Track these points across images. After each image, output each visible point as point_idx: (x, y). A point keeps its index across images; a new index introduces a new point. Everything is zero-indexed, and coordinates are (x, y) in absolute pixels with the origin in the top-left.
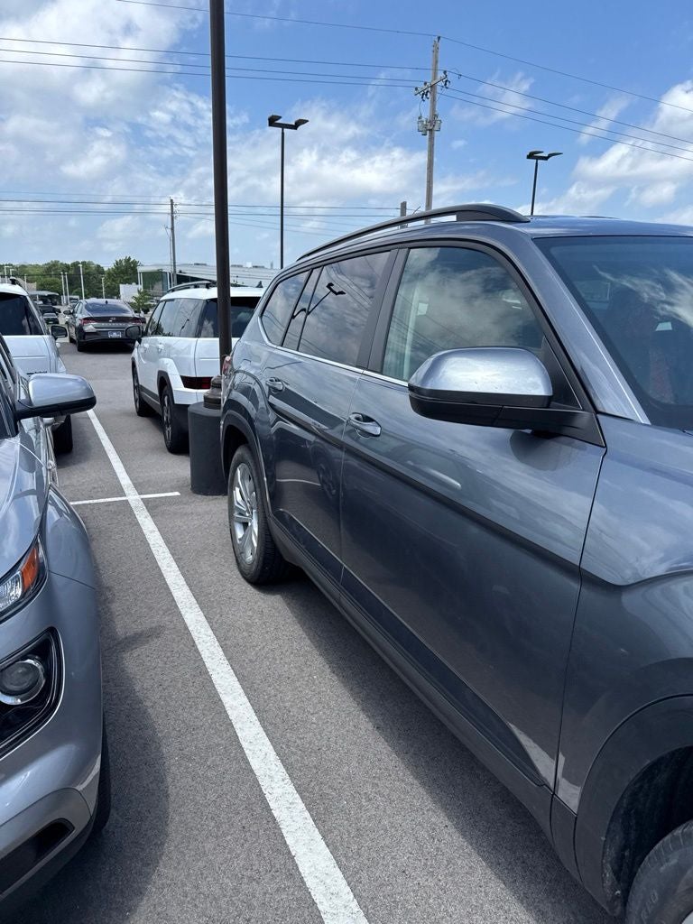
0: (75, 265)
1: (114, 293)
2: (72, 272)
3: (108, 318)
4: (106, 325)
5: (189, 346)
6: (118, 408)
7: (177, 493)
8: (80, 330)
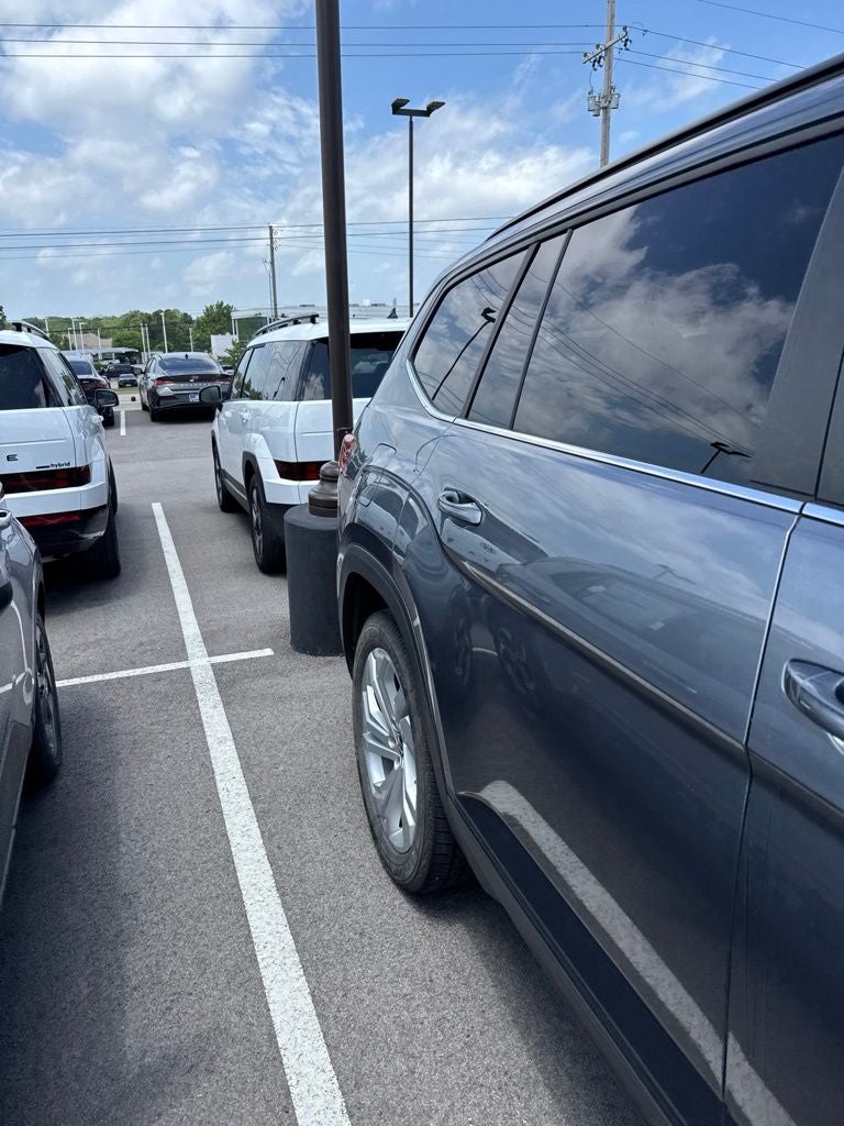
0: (157, 314)
1: (204, 346)
2: (154, 323)
3: (189, 377)
4: (187, 385)
5: (287, 414)
6: (195, 501)
7: (268, 652)
8: (153, 393)
